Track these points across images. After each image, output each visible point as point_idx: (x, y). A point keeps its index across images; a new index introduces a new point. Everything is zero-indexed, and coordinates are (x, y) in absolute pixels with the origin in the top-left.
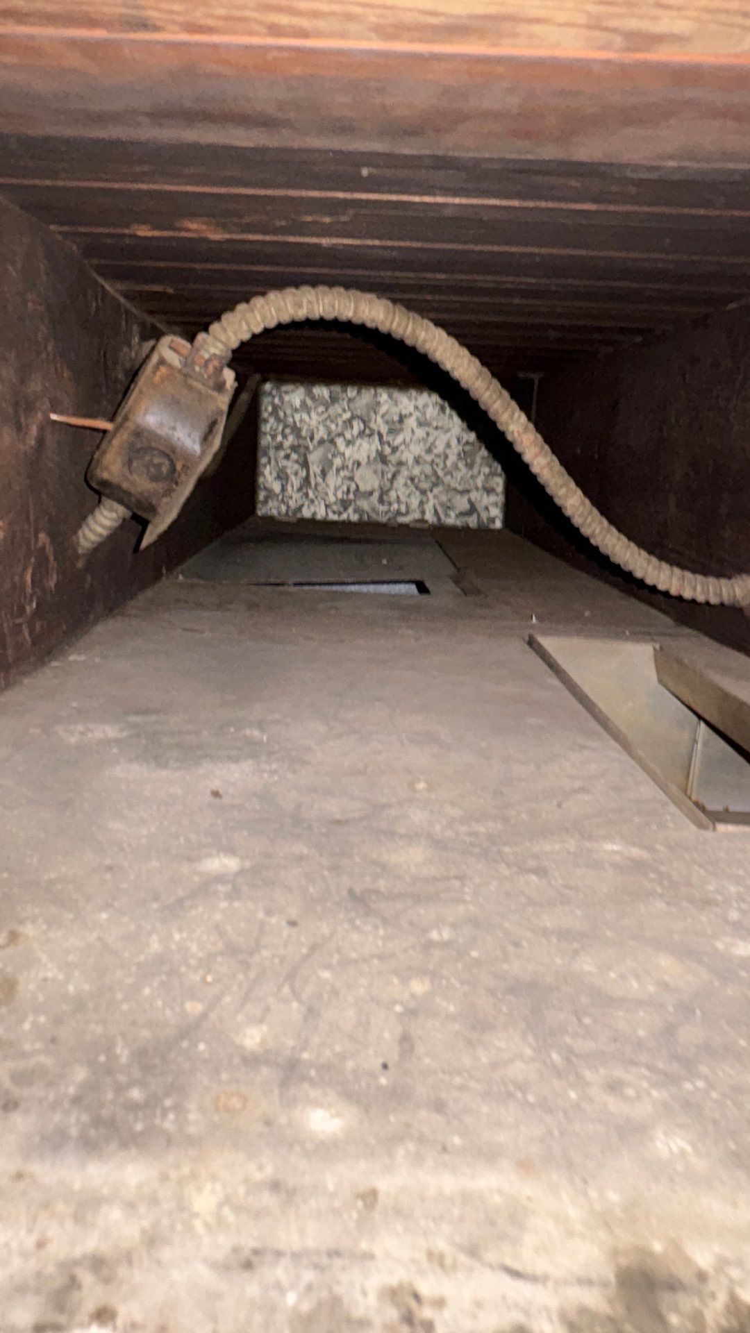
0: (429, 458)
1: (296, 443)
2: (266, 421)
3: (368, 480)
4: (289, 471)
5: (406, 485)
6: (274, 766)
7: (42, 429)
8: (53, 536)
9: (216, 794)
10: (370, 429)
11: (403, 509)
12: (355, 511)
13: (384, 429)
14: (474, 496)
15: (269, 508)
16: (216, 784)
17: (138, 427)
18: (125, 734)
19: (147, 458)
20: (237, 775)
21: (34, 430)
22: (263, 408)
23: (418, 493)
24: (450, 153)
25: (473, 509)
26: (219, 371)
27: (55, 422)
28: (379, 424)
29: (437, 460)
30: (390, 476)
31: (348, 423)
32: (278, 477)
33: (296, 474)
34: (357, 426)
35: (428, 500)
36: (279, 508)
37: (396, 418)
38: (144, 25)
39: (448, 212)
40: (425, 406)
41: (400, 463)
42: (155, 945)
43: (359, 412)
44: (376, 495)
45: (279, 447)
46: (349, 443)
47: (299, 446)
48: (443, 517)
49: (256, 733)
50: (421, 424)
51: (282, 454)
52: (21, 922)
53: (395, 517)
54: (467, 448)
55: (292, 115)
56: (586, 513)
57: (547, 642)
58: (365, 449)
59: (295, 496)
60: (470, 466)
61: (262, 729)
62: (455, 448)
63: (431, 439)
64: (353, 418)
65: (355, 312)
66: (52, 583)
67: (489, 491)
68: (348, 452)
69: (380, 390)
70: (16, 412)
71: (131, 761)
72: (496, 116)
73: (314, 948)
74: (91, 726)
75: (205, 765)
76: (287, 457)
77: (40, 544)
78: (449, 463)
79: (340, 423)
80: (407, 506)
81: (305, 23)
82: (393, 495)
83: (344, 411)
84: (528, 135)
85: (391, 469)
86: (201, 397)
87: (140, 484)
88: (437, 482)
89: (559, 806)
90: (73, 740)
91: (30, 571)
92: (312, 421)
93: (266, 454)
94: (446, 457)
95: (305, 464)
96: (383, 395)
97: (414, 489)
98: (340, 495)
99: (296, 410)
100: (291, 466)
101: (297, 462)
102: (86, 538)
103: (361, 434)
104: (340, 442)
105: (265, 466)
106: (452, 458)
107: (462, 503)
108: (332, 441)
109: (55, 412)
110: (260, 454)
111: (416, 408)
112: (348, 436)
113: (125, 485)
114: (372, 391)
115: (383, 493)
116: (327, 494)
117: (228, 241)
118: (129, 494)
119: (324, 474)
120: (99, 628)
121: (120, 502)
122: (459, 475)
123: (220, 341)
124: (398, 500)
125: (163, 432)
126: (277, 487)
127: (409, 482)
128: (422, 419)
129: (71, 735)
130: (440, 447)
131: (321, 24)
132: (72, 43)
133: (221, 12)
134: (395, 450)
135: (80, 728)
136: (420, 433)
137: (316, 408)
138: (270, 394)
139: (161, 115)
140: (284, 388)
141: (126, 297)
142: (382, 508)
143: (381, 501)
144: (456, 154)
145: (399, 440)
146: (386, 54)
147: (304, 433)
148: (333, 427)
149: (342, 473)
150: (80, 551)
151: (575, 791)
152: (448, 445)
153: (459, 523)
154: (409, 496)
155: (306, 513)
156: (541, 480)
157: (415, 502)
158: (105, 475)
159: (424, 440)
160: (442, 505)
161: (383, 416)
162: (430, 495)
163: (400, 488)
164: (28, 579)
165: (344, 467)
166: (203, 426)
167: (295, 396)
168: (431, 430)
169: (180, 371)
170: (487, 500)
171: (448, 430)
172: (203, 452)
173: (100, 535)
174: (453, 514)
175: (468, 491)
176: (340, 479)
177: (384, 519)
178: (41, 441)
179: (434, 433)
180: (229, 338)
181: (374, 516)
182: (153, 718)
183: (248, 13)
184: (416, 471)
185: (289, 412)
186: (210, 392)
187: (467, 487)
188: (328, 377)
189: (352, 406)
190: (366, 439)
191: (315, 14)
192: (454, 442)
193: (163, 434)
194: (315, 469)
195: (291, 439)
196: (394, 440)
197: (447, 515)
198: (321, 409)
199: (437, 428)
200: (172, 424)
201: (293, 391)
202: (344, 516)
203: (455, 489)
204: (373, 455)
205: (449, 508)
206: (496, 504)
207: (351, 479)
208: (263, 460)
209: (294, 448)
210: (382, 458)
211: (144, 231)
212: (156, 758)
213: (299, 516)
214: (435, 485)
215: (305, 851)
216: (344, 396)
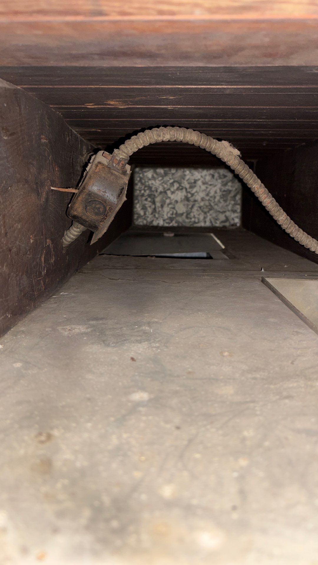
0: (207, 198)
1: (150, 194)
2: (137, 184)
3: (181, 208)
4: (147, 206)
5: (197, 210)
6: (157, 345)
7: (47, 194)
8: (52, 240)
9: (133, 359)
10: (182, 186)
11: (197, 221)
12: (176, 222)
13: (187, 186)
14: (228, 214)
15: (140, 222)
16: (132, 354)
17: (89, 191)
18: (89, 330)
19: (93, 205)
20: (141, 349)
21: (44, 195)
22: (135, 179)
23: (203, 214)
24: (233, 66)
25: (227, 219)
26: (124, 166)
27: (52, 190)
28: (186, 184)
29: (211, 199)
30: (190, 206)
31: (172, 184)
32: (142, 209)
33: (150, 207)
34: (176, 185)
35: (207, 216)
36: (143, 222)
37: (193, 181)
38: (101, 13)
39: (228, 92)
40: (206, 175)
41: (195, 201)
42: (114, 440)
43: (176, 179)
44: (185, 215)
45: (143, 195)
46: (173, 193)
47: (151, 194)
48: (214, 223)
49: (147, 328)
50: (204, 183)
51: (144, 198)
52: (52, 428)
53: (193, 224)
54: (224, 193)
55: (163, 51)
56: (288, 223)
57: (270, 280)
58: (180, 195)
59: (150, 216)
60: (225, 201)
61: (150, 326)
62: (219, 193)
63: (208, 190)
64: (174, 182)
65: (184, 137)
66: (52, 261)
67: (234, 211)
68: (172, 197)
69: (186, 169)
70: (37, 187)
71: (93, 344)
72: (256, 47)
73: (190, 441)
74: (73, 326)
75: (126, 344)
76: (146, 200)
77: (48, 244)
78: (216, 200)
79: (169, 184)
80: (199, 219)
81: (174, 8)
82: (192, 215)
83: (170, 179)
84: (270, 55)
85: (191, 203)
86: (117, 177)
87: (90, 216)
88: (211, 208)
89: (292, 363)
90: (66, 333)
91: (43, 256)
92: (157, 184)
93: (137, 199)
94: (215, 197)
95: (154, 203)
96: (187, 172)
97: (201, 212)
98: (169, 215)
99: (150, 180)
100: (148, 204)
101: (150, 202)
102: (65, 240)
103: (178, 189)
104: (169, 192)
105: (136, 204)
106: (218, 198)
107: (222, 217)
108: (165, 192)
109: (53, 187)
110: (135, 198)
111: (202, 176)
112: (172, 189)
113: (84, 217)
114: (182, 170)
115: (188, 214)
116: (163, 215)
117: (127, 108)
118: (86, 221)
119: (162, 206)
120: (72, 279)
121: (82, 224)
122: (220, 205)
123: (124, 152)
124: (194, 217)
125: (101, 194)
126: (142, 213)
127: (199, 209)
128: (204, 181)
129: (65, 331)
130: (212, 193)
131: (182, 9)
132: (68, 24)
133: (136, 5)
134: (193, 195)
135: (68, 327)
136: (203, 187)
137: (158, 178)
138: (138, 173)
139: (104, 55)
140: (145, 170)
141: (81, 134)
142: (187, 220)
143: (187, 217)
144: (236, 66)
145: (194, 191)
146: (211, 22)
147: (153, 189)
148: (166, 186)
149: (170, 206)
150: (64, 246)
151: (299, 356)
152: (216, 192)
153: (221, 225)
154: (199, 215)
155: (155, 223)
156: (267, 209)
157: (202, 217)
158: (75, 213)
159: (205, 190)
160: (213, 218)
161: (187, 180)
162: (208, 214)
163: (195, 212)
164: (43, 259)
165: (170, 204)
166: (118, 191)
167: (149, 173)
168: (208, 186)
169: (107, 167)
170: (233, 215)
171: (215, 186)
172: (118, 202)
173: (72, 239)
174: (218, 222)
175: (224, 212)
176: (169, 209)
177: (188, 225)
178: (47, 200)
179: (210, 187)
180: (128, 151)
181: (184, 224)
182: (101, 322)
183: (149, 6)
184: (202, 204)
185: (147, 180)
186: (121, 175)
187: (224, 210)
188: (163, 165)
189: (174, 176)
190: (180, 191)
191: (180, 4)
192: (218, 191)
193: (100, 194)
194: (158, 204)
195: (148, 192)
196: (192, 191)
197: (216, 223)
198: (160, 178)
199: (211, 185)
200: (104, 190)
201: (148, 171)
202: (171, 225)
203: (219, 211)
204: (183, 197)
205: (216, 219)
206: (237, 217)
207: (174, 208)
208: (136, 201)
209: (149, 196)
210: (187, 199)
211: (90, 106)
212: (104, 341)
213: (151, 225)
214: (210, 210)
215: (178, 388)
216: (170, 172)
